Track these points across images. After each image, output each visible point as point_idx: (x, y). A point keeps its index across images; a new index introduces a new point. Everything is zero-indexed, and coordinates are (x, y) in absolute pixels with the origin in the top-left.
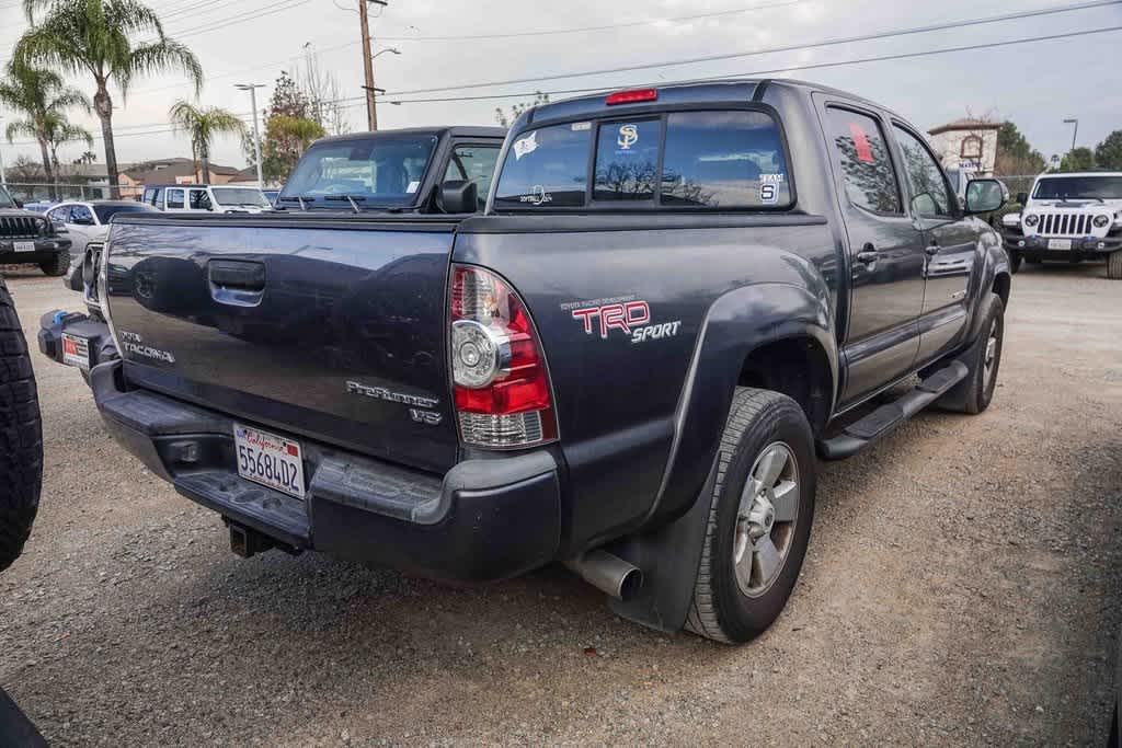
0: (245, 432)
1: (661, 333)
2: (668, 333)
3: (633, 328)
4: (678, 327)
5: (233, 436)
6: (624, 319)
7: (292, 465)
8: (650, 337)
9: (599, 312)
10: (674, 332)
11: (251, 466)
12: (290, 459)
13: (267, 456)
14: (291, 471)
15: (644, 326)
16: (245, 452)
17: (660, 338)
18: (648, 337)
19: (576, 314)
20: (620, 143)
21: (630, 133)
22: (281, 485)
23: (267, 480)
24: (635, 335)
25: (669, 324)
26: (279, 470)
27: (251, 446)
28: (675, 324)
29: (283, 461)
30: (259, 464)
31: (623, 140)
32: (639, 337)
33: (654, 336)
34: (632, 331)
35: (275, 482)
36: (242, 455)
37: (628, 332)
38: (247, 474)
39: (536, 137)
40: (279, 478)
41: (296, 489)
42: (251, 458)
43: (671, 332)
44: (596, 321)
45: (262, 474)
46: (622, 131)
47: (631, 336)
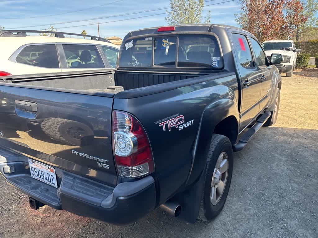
0: (33, 162)
1: (188, 125)
2: (190, 125)
3: (179, 126)
4: (193, 122)
5: (28, 163)
6: (176, 123)
7: (52, 176)
8: (185, 127)
9: (168, 122)
10: (192, 124)
11: (36, 174)
12: (51, 173)
13: (42, 171)
14: (52, 178)
15: (182, 124)
16: (33, 169)
17: (188, 127)
18: (184, 127)
19: (160, 125)
20: (162, 45)
21: (166, 42)
22: (48, 182)
23: (42, 180)
24: (180, 128)
25: (191, 122)
26: (47, 176)
27: (35, 167)
28: (192, 121)
29: (48, 174)
30: (39, 174)
31: (164, 44)
32: (181, 128)
33: (186, 127)
34: (179, 127)
35: (46, 181)
36: (32, 170)
37: (177, 127)
38: (34, 177)
39: (133, 42)
40: (47, 179)
41: (54, 184)
42: (35, 171)
43: (191, 124)
44: (167, 125)
45: (40, 177)
46: (163, 41)
47: (178, 129)
